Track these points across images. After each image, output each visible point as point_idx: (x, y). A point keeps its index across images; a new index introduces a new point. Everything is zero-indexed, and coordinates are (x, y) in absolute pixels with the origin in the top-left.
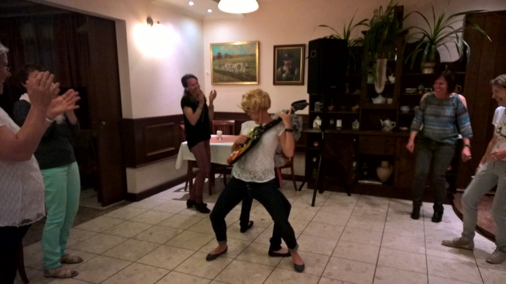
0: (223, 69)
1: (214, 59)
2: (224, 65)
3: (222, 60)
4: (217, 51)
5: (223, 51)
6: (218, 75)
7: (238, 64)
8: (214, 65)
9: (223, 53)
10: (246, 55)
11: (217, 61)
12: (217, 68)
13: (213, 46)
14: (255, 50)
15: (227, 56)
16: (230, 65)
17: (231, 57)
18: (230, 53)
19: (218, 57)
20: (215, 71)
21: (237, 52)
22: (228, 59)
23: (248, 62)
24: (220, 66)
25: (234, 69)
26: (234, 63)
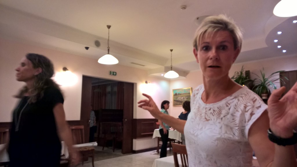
0: (177, 99)
1: (174, 95)
2: (178, 98)
3: (177, 96)
4: (175, 92)
5: (178, 92)
6: (175, 102)
7: (183, 97)
8: (174, 98)
9: (177, 93)
10: (187, 94)
11: (175, 96)
12: (175, 99)
13: (174, 90)
14: (190, 91)
15: (179, 94)
16: (180, 98)
17: (180, 94)
18: (180, 93)
19: (176, 95)
20: (174, 101)
21: (183, 92)
22: (179, 95)
23: (187, 96)
24: (176, 98)
25: (182, 99)
26: (182, 97)
